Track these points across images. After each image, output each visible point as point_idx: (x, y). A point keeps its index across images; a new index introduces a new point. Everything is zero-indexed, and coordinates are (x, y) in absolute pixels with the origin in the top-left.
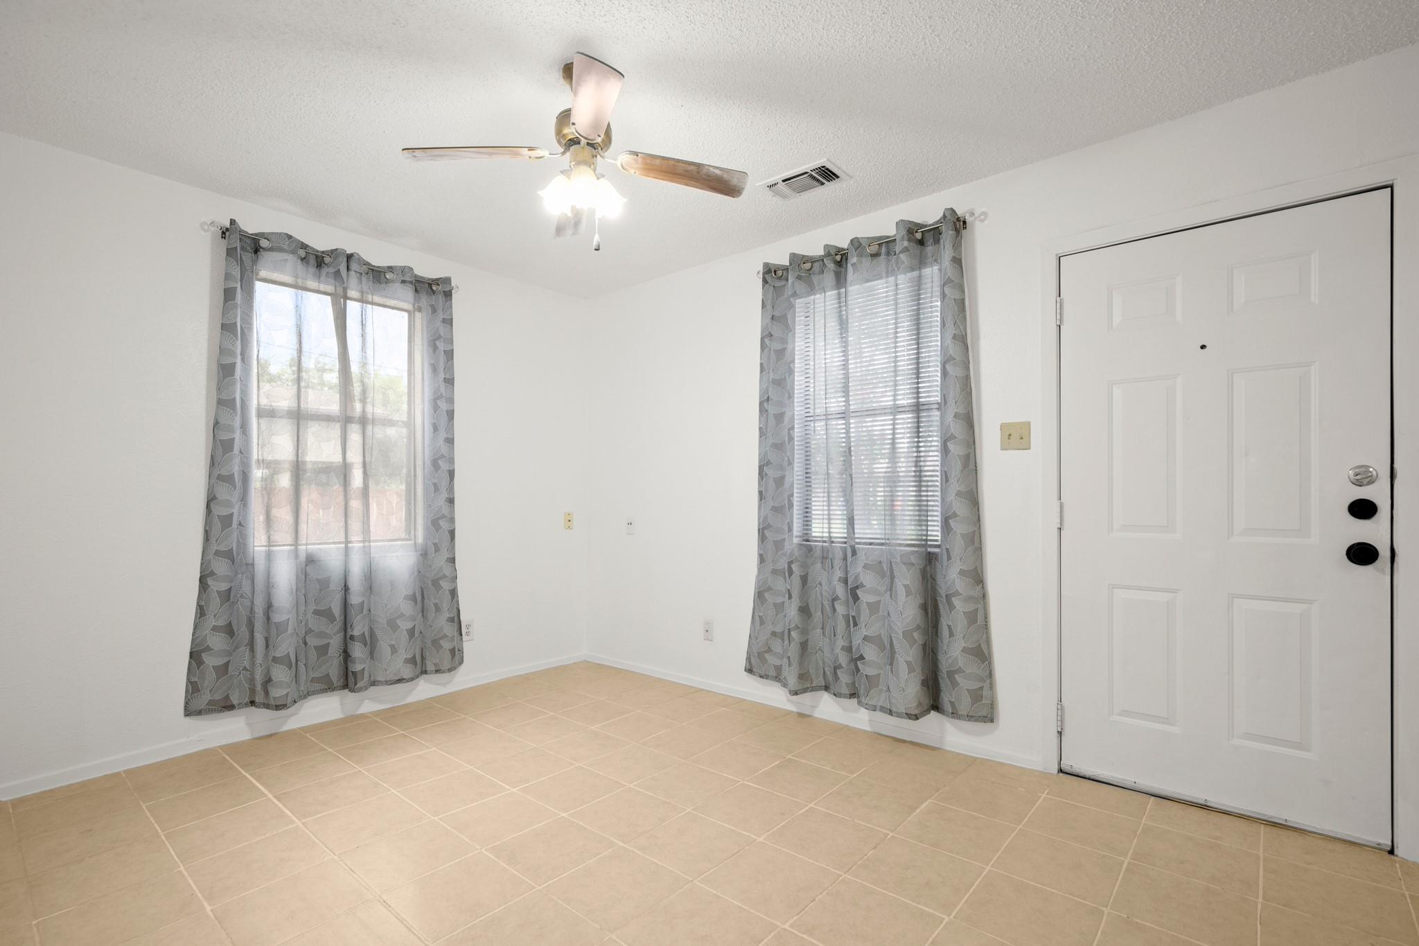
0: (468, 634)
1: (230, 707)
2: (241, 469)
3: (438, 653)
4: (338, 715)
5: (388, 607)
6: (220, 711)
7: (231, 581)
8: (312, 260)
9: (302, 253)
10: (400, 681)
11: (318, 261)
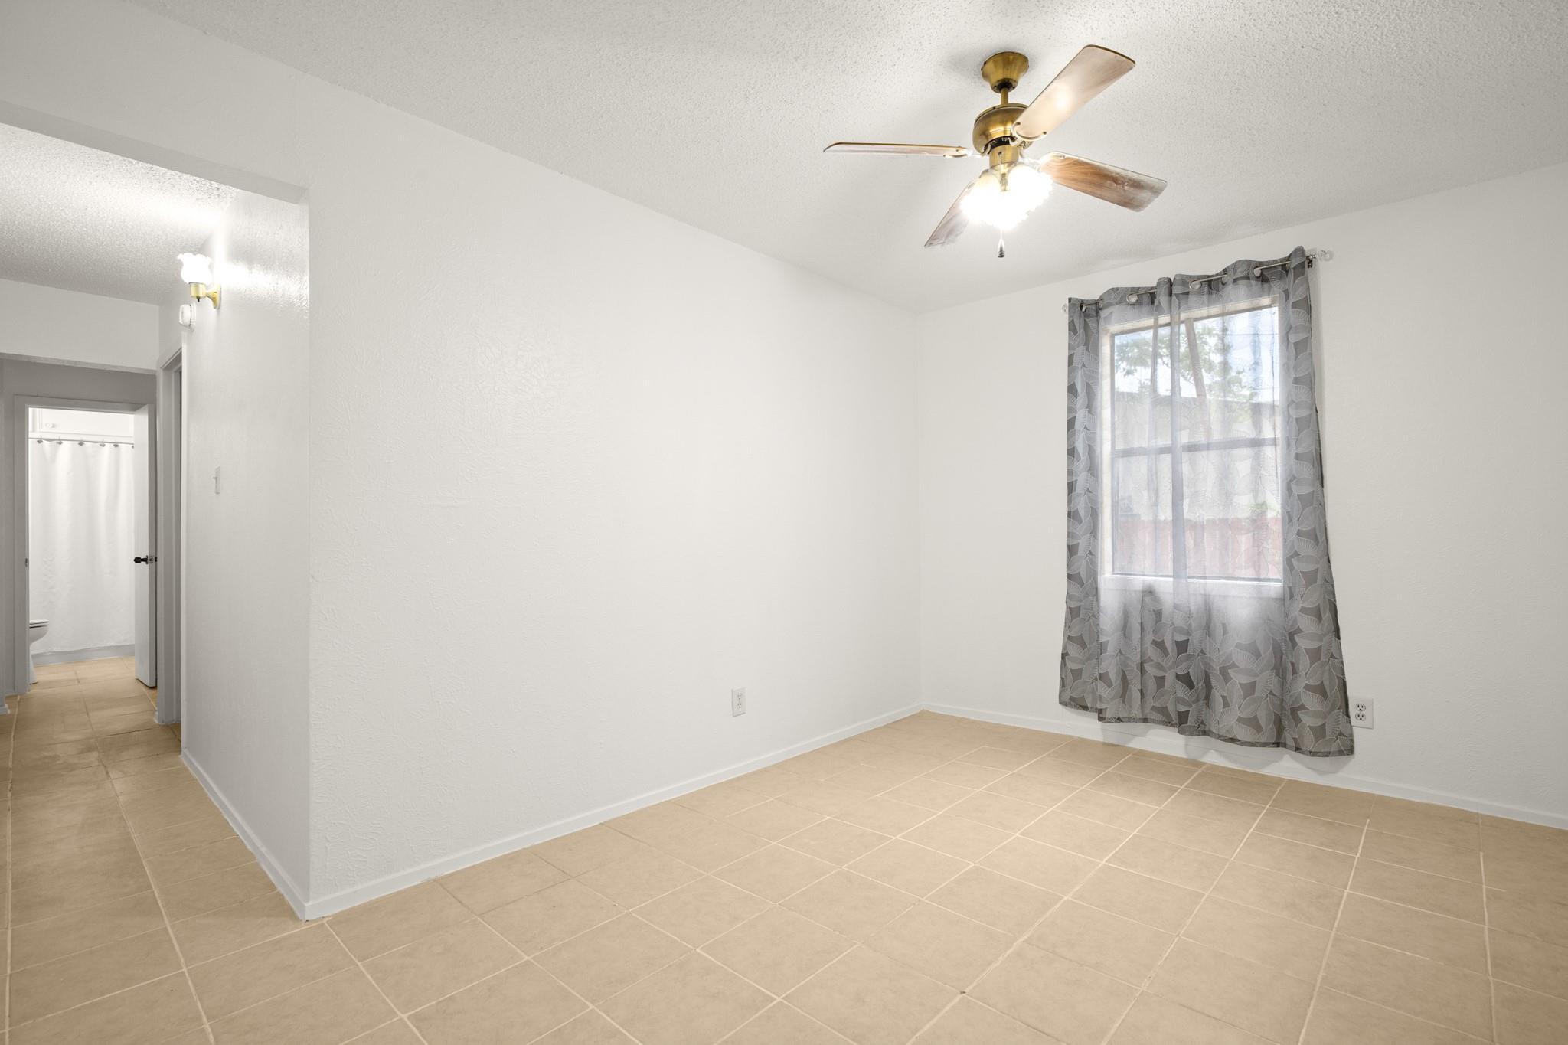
0: (1360, 717)
1: (1085, 708)
2: (1090, 505)
3: (1297, 726)
4: (1181, 754)
5: (1221, 653)
6: (1078, 709)
7: (1081, 601)
8: (1146, 299)
9: (1133, 299)
10: (1233, 740)
11: (1147, 298)
